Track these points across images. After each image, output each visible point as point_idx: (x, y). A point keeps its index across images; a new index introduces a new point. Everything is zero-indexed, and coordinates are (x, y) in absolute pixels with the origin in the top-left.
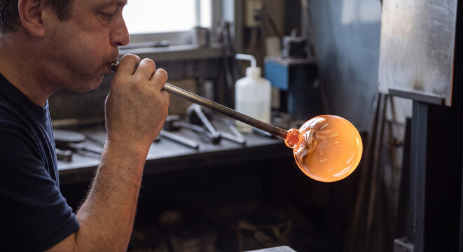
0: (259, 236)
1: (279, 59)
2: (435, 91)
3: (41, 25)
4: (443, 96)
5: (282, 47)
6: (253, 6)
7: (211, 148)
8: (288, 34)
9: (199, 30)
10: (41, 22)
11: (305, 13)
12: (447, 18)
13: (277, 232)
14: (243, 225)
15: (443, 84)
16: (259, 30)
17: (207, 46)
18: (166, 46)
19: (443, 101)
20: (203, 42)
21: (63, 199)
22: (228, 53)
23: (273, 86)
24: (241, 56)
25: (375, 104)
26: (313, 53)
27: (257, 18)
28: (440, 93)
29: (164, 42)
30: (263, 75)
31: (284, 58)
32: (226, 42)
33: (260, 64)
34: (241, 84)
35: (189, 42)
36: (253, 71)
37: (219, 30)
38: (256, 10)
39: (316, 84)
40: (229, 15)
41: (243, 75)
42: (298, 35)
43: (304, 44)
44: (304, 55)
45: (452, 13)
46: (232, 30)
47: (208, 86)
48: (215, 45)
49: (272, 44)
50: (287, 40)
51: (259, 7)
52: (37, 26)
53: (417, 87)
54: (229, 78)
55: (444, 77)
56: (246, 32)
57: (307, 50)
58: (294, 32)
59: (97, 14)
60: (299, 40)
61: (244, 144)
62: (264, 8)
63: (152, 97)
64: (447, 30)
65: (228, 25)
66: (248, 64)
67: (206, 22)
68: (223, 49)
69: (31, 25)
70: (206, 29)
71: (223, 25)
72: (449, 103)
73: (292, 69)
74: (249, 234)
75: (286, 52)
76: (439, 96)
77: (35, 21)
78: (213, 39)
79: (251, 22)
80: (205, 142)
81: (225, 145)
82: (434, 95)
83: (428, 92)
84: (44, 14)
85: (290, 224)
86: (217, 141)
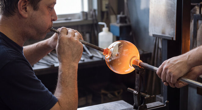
0: (109, 95)
1: (116, 24)
2: (169, 35)
3: (26, 13)
4: (172, 36)
5: (117, 19)
6: (105, 3)
7: (89, 60)
8: (119, 14)
9: (83, 12)
10: (26, 11)
11: (126, 5)
12: (173, 6)
13: (116, 94)
14: (103, 91)
15: (172, 31)
16: (107, 12)
17: (87, 19)
18: (70, 20)
19: (173, 38)
20: (85, 18)
21: (47, 89)
22: (95, 22)
23: (114, 35)
24: (100, 23)
25: (155, 41)
26: (130, 21)
27: (106, 8)
28: (171, 35)
29: (69, 18)
30: (109, 30)
31: (118, 23)
32: (94, 18)
33: (108, 26)
34: (101, 34)
35: (79, 18)
36: (105, 29)
37: (91, 13)
38: (106, 5)
39: (131, 34)
40: (95, 6)
41: (101, 31)
42: (123, 14)
43: (125, 18)
44: (126, 22)
45: (175, 3)
46: (97, 12)
47: (87, 36)
48: (90, 19)
49: (113, 18)
50: (119, 16)
51: (107, 3)
52: (25, 13)
53: (163, 33)
54: (96, 32)
55: (172, 29)
56: (102, 13)
57: (127, 20)
58: (122, 13)
59: (48, 8)
60: (124, 16)
61: (102, 58)
62: (109, 4)
63: (77, 43)
64: (173, 10)
65: (95, 11)
66: (103, 26)
67: (86, 10)
68: (93, 20)
69: (23, 12)
70: (86, 12)
71: (93, 10)
72: (174, 39)
73: (121, 28)
74: (105, 95)
75: (118, 21)
76: (171, 36)
77: (24, 11)
78: (89, 16)
79: (104, 9)
80: (87, 58)
81: (95, 59)
82: (169, 36)
83: (167, 35)
84: (28, 8)
85: (122, 91)
86: (91, 58)
